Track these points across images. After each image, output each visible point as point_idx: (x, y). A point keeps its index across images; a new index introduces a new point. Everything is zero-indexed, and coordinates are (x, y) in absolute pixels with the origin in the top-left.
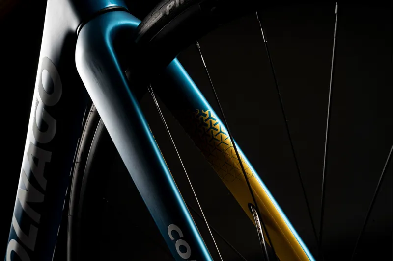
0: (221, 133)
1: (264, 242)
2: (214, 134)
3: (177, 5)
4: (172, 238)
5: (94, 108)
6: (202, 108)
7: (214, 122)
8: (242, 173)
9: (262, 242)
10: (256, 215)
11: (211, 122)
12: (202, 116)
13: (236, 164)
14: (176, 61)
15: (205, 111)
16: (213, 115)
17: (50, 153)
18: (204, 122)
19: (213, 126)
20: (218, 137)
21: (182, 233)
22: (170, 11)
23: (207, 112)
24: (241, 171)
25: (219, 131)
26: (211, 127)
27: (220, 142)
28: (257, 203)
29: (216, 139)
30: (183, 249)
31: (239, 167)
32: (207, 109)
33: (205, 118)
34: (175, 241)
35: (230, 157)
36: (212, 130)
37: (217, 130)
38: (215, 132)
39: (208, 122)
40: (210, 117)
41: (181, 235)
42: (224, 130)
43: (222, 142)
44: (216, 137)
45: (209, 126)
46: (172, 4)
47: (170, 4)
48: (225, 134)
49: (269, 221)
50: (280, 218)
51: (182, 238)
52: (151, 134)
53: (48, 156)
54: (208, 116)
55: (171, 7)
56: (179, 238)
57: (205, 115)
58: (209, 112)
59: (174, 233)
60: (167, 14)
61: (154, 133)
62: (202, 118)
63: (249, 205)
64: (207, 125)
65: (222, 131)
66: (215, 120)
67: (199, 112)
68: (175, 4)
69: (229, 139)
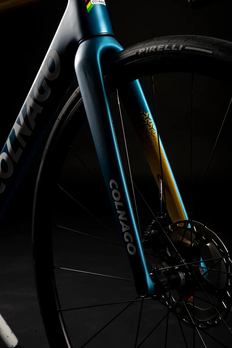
0: (152, 129)
1: (161, 199)
2: (148, 129)
3: (146, 52)
4: (111, 187)
5: (79, 90)
6: (145, 111)
7: (150, 121)
8: (159, 157)
9: (160, 198)
10: (161, 183)
11: (148, 120)
12: (143, 115)
13: (157, 150)
14: (137, 81)
15: (146, 113)
16: (150, 116)
17: (42, 108)
18: (144, 119)
19: (149, 123)
20: (150, 131)
21: (118, 186)
22: (141, 53)
23: (147, 114)
24: (159, 155)
25: (151, 127)
26: (147, 124)
27: (150, 134)
28: (163, 175)
29: (149, 132)
30: (116, 195)
31: (158, 152)
32: (148, 112)
33: (145, 117)
34: (113, 189)
35: (155, 145)
36: (147, 125)
37: (150, 126)
38: (149, 128)
39: (146, 120)
40: (148, 118)
41: (117, 187)
42: (155, 127)
43: (151, 134)
44: (149, 131)
45: (146, 123)
46: (144, 49)
47: (142, 49)
48: (155, 130)
49: (167, 187)
50: (174, 188)
51: (117, 189)
52: (112, 123)
53: (40, 109)
54: (147, 116)
55: (143, 51)
56: (115, 189)
57: (146, 115)
58: (148, 114)
59: (113, 185)
60: (139, 54)
61: (114, 123)
62: (143, 117)
63: (158, 175)
64: (145, 122)
65: (153, 127)
66: (151, 120)
67: (142, 113)
68: (145, 51)
69: (156, 134)
